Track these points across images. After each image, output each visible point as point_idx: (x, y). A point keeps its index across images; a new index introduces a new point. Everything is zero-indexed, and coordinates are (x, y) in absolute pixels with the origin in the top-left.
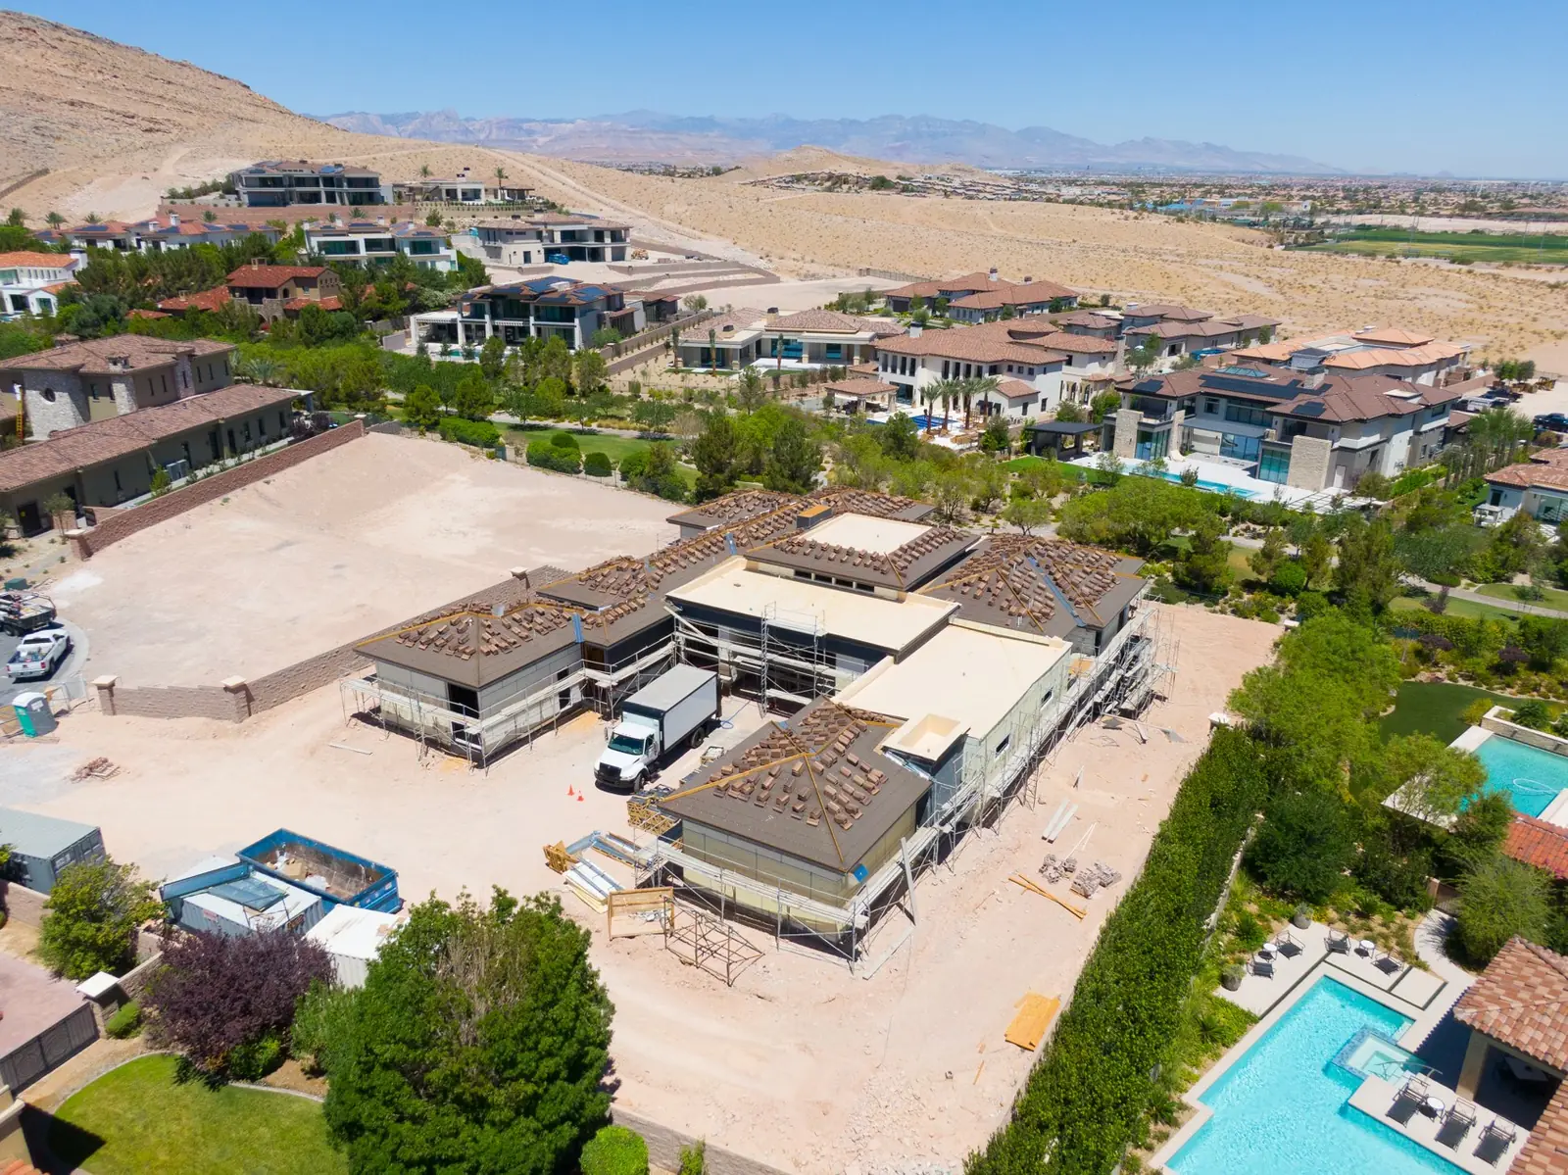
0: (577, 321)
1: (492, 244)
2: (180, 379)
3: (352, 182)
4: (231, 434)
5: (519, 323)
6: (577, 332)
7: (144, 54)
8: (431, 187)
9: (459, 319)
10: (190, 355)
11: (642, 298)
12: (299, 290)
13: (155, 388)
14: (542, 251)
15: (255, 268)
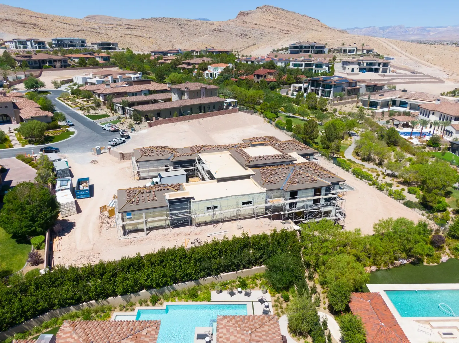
0: (332, 89)
1: (344, 66)
2: (202, 94)
3: (317, 47)
4: (204, 107)
5: (317, 89)
6: (332, 92)
7: (295, 13)
8: (340, 49)
9: (303, 86)
10: (206, 88)
11: (366, 84)
12: (269, 76)
13: (194, 94)
14: (358, 69)
15: (262, 69)
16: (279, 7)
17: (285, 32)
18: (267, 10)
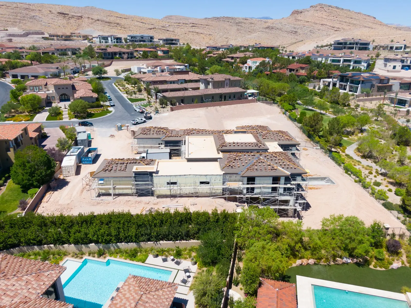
0: (360, 85)
1: (386, 63)
2: (226, 84)
3: (361, 44)
4: (225, 97)
5: (346, 84)
6: (359, 88)
7: (349, 11)
8: (386, 46)
9: (332, 81)
10: (229, 79)
11: (400, 81)
12: (301, 70)
13: (218, 84)
14: (401, 66)
15: (295, 64)
16: (333, 5)
17: (336, 29)
18: (321, 9)
